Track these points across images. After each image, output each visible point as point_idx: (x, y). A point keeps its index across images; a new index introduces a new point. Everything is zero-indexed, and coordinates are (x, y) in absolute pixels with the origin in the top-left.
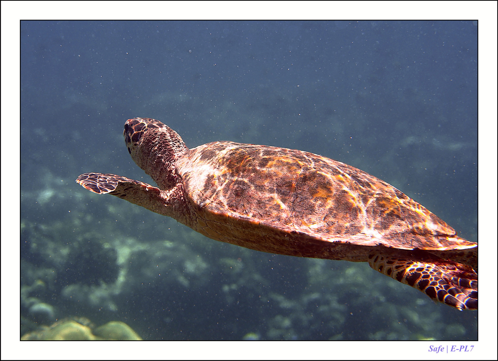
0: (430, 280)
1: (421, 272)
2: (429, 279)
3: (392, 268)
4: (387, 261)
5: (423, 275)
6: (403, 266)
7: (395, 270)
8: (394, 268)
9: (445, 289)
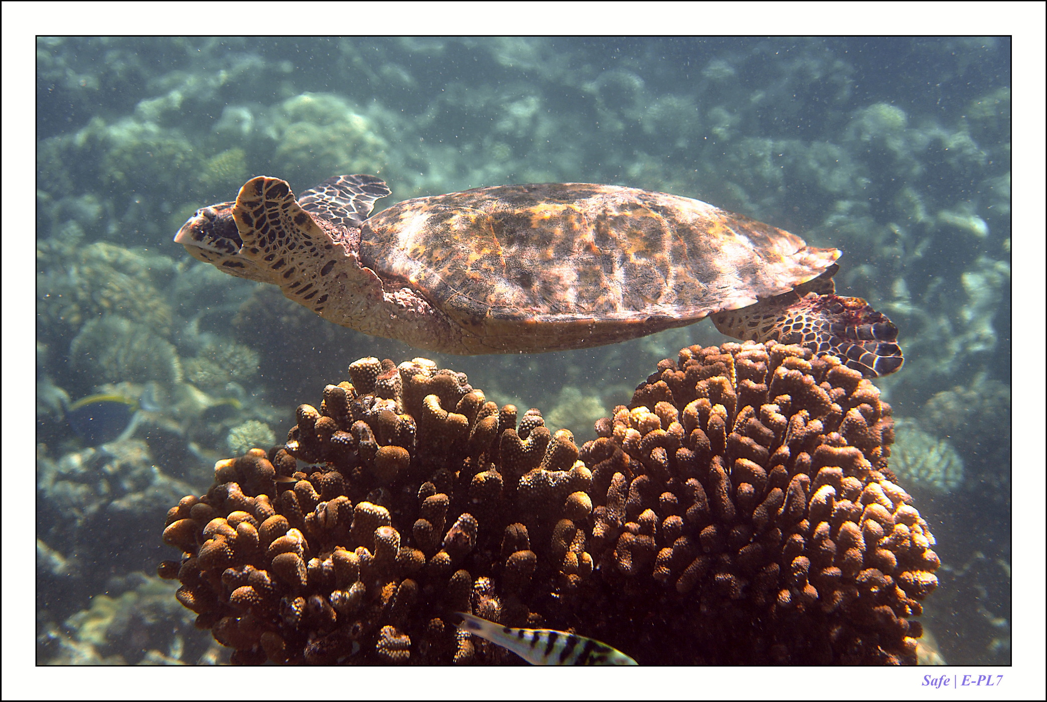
0: (817, 342)
1: (801, 331)
2: (815, 341)
3: (757, 332)
4: (748, 323)
5: (805, 335)
6: (772, 326)
7: (762, 334)
8: (760, 331)
9: (842, 352)
